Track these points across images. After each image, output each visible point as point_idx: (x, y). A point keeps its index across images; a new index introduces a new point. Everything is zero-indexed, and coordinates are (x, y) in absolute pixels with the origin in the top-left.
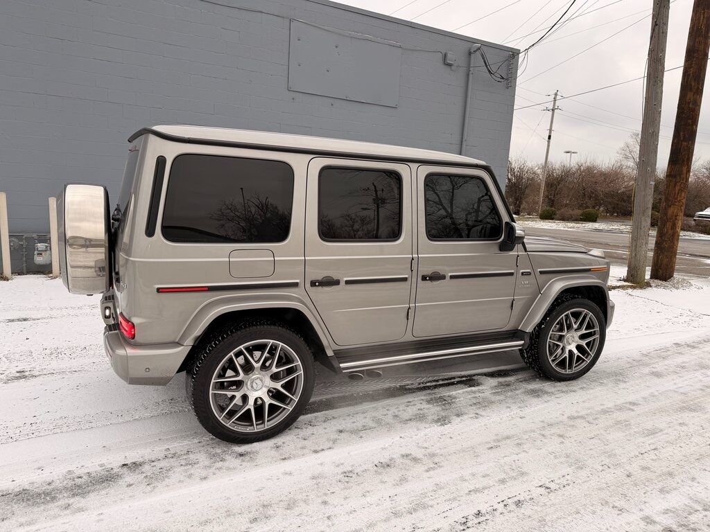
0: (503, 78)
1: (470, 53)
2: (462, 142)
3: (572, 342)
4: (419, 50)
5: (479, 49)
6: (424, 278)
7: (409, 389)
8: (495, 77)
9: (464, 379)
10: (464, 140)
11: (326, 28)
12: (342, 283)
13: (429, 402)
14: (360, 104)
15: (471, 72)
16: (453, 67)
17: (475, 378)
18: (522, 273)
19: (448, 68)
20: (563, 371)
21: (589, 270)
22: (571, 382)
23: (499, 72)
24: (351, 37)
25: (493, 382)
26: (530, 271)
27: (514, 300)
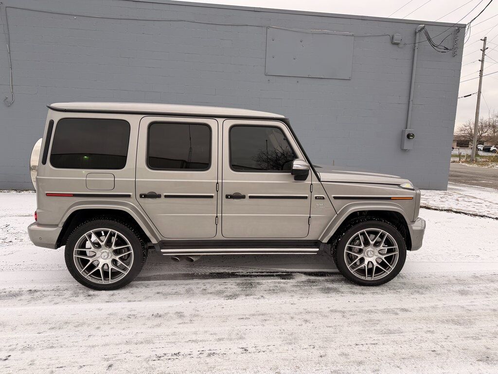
0: (447, 49)
1: (416, 33)
2: (409, 102)
3: (372, 256)
4: (370, 36)
5: (423, 28)
6: (227, 197)
7: (237, 275)
8: (438, 49)
9: (285, 274)
10: (411, 100)
11: (294, 29)
12: (163, 197)
13: (238, 284)
14: (319, 80)
15: (416, 48)
16: (400, 46)
17: (293, 274)
18: (316, 198)
19: (395, 47)
20: (363, 278)
21: (389, 199)
22: (372, 287)
23: (443, 44)
24: (313, 33)
25: (304, 278)
26: (324, 196)
27: (310, 217)
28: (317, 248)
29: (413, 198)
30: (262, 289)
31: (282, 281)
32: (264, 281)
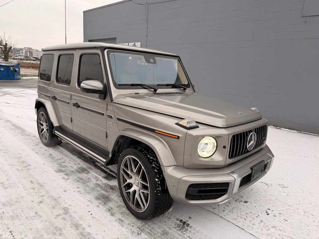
6: (73, 105)
18: (108, 116)
26: (112, 116)
27: (106, 132)
29: (178, 137)
30: (79, 176)
31: (101, 178)
32: (93, 173)
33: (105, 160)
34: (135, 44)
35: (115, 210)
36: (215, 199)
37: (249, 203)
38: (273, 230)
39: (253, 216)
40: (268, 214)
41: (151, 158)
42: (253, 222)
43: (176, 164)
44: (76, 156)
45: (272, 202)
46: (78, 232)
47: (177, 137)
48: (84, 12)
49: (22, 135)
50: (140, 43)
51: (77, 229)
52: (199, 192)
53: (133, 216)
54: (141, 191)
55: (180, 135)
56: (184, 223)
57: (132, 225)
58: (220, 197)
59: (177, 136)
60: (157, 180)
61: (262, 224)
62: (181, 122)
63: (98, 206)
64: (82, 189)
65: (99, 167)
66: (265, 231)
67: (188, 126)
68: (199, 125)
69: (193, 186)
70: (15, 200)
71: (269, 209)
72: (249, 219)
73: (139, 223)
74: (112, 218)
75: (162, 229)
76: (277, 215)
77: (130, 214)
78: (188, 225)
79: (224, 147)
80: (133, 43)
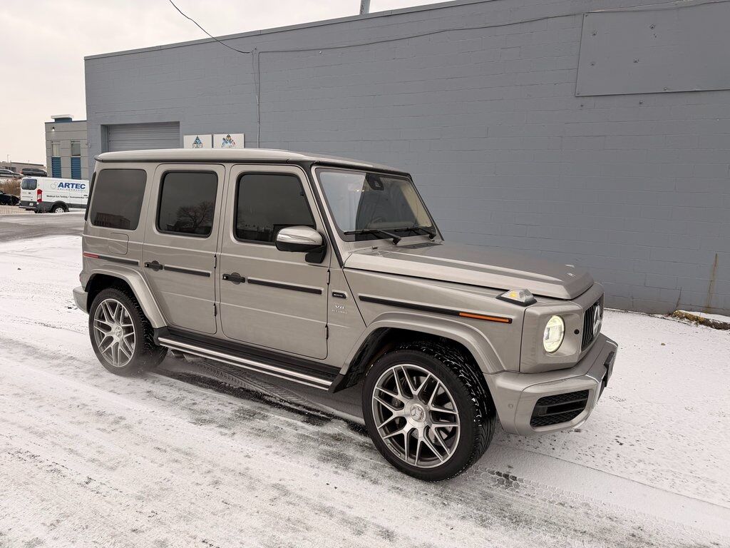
6: (224, 277)
9: (323, 416)
12: (163, 269)
18: (334, 294)
20: (400, 455)
26: (346, 293)
27: (327, 326)
28: (330, 380)
29: (510, 321)
30: (253, 425)
31: (300, 424)
32: (276, 416)
33: (329, 383)
34: (229, 136)
35: (374, 474)
36: (569, 420)
37: (583, 432)
38: (641, 465)
39: (602, 451)
40: (621, 444)
41: (454, 363)
42: (607, 459)
43: (505, 369)
44: (211, 390)
45: (615, 425)
46: (335, 519)
47: (507, 321)
48: (85, 60)
49: (37, 358)
50: (242, 135)
51: (331, 516)
52: (550, 410)
53: (414, 480)
54: (434, 426)
55: (513, 317)
56: (506, 476)
57: (422, 492)
58: (575, 416)
59: (508, 319)
60: (474, 400)
61: (621, 459)
62: (506, 295)
63: (336, 473)
64: (276, 447)
65: (277, 404)
66: (631, 469)
67: (523, 300)
68: (536, 298)
69: (543, 401)
70: (157, 487)
71: (618, 437)
72: (598, 456)
73: (432, 488)
74: (378, 488)
75: (477, 491)
76: (634, 443)
77: (406, 477)
78: (515, 478)
79: (577, 332)
80: (225, 136)
